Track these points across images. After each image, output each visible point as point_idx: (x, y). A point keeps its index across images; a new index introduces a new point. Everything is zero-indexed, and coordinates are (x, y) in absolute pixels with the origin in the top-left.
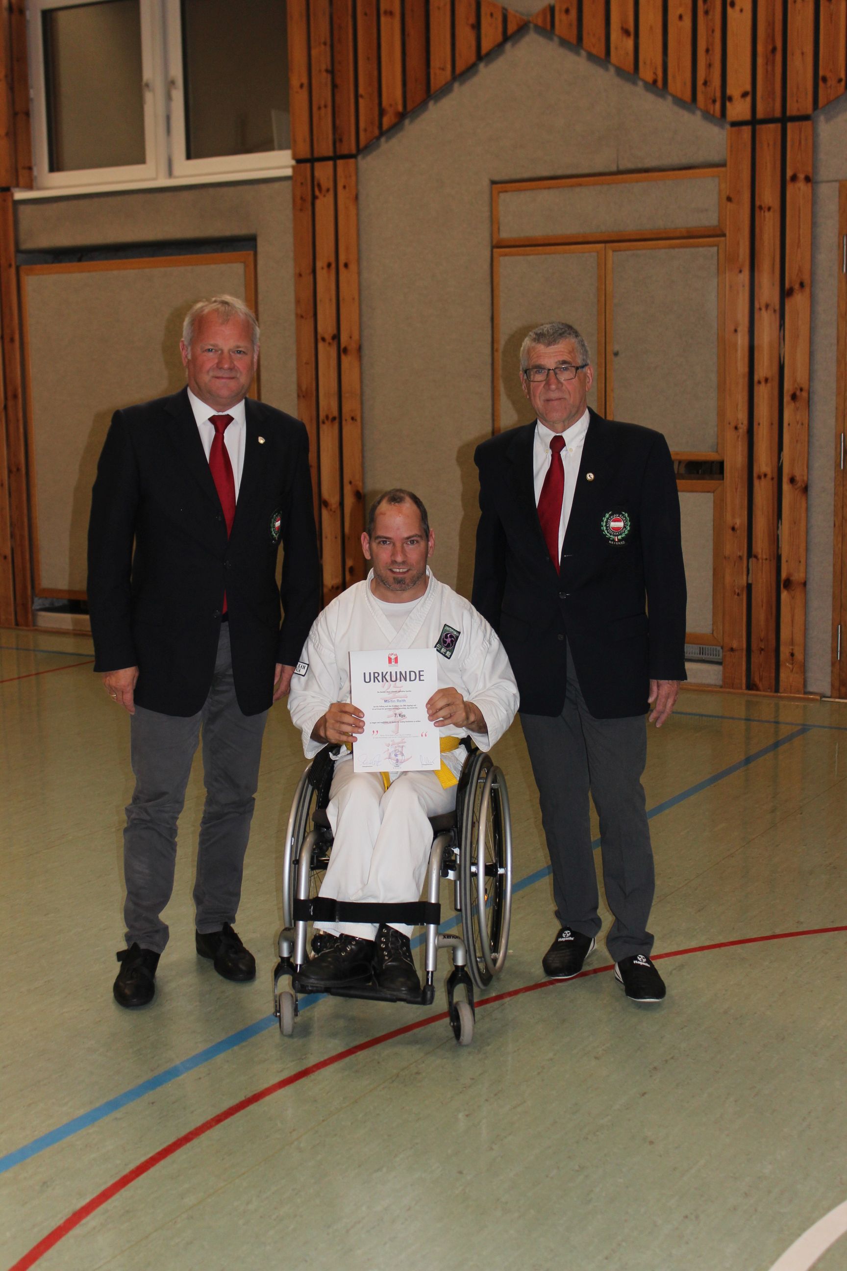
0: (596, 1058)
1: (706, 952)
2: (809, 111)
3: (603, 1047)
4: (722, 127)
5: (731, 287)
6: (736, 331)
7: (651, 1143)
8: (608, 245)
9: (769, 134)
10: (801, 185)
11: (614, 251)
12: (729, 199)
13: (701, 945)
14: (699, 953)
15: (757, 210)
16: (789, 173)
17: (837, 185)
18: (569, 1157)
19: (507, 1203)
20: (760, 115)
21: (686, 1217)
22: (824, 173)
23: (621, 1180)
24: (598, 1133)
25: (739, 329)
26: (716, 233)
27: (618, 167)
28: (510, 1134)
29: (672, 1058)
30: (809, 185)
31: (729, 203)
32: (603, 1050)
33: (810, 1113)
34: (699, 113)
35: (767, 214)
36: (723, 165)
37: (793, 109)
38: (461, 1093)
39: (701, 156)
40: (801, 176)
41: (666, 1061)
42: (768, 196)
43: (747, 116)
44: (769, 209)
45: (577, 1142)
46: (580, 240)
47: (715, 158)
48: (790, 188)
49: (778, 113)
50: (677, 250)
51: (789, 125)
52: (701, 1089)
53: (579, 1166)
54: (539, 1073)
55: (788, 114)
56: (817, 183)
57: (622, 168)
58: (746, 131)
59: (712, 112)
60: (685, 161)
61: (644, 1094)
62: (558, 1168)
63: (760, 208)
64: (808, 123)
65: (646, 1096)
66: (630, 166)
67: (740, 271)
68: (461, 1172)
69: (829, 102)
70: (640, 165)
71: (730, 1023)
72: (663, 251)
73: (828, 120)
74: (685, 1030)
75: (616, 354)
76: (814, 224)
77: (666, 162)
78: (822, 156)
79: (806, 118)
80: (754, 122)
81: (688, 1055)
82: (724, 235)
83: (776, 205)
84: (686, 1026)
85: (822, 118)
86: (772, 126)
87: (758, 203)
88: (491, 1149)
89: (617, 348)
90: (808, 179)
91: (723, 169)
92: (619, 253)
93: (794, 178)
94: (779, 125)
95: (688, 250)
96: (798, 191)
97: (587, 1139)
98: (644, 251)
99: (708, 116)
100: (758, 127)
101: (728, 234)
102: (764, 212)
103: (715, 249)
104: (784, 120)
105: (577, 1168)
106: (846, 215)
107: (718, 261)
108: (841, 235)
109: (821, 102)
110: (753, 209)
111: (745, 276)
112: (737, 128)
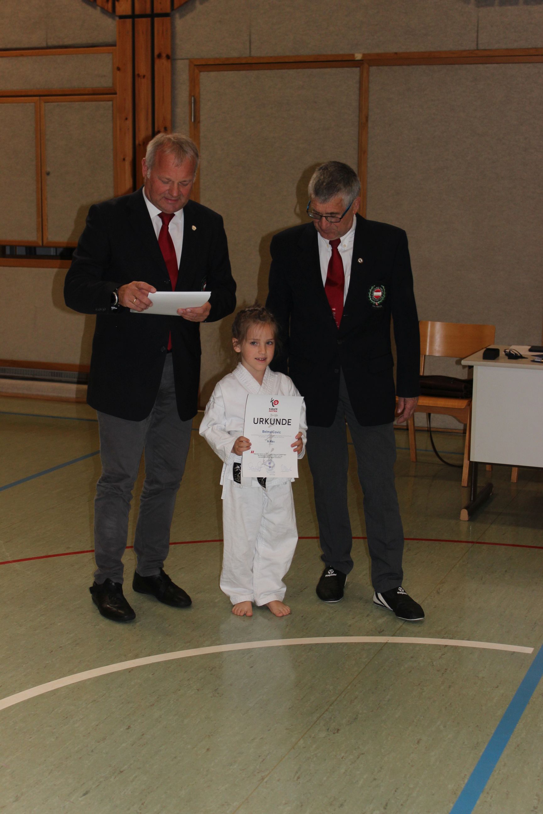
2: (168, 11)
4: (113, 18)
5: (120, 129)
6: (124, 159)
8: (42, 98)
9: (143, 24)
10: (164, 60)
11: (45, 102)
12: (119, 69)
15: (136, 78)
16: (156, 53)
17: (187, 62)
20: (137, 12)
22: (179, 53)
25: (127, 159)
26: (110, 92)
27: (47, 44)
30: (169, 60)
31: (118, 72)
34: (99, 8)
35: (143, 80)
36: (115, 45)
37: (157, 10)
39: (101, 39)
40: (164, 55)
42: (143, 68)
43: (129, 13)
44: (144, 76)
46: (23, 94)
47: (109, 39)
48: (157, 62)
49: (148, 11)
50: (86, 103)
51: (156, 19)
55: (155, 12)
56: (175, 60)
57: (50, 44)
58: (129, 21)
59: (106, 8)
60: (90, 41)
63: (139, 75)
64: (169, 18)
66: (55, 43)
67: (126, 119)
69: (181, 6)
70: (61, 43)
72: (77, 103)
73: (182, 16)
75: (48, 174)
76: (173, 88)
77: (78, 41)
78: (178, 42)
79: (166, 15)
80: (133, 16)
82: (115, 94)
83: (149, 75)
85: (177, 16)
86: (144, 20)
87: (136, 73)
89: (48, 169)
90: (168, 57)
91: (114, 48)
92: (49, 104)
93: (159, 56)
94: (149, 19)
95: (94, 103)
96: (162, 65)
98: (65, 103)
99: (104, 11)
100: (136, 19)
101: (118, 92)
102: (141, 79)
103: (111, 103)
104: (152, 16)
106: (194, 82)
107: (113, 111)
108: (190, 96)
109: (176, 5)
110: (134, 76)
111: (129, 123)
112: (122, 20)
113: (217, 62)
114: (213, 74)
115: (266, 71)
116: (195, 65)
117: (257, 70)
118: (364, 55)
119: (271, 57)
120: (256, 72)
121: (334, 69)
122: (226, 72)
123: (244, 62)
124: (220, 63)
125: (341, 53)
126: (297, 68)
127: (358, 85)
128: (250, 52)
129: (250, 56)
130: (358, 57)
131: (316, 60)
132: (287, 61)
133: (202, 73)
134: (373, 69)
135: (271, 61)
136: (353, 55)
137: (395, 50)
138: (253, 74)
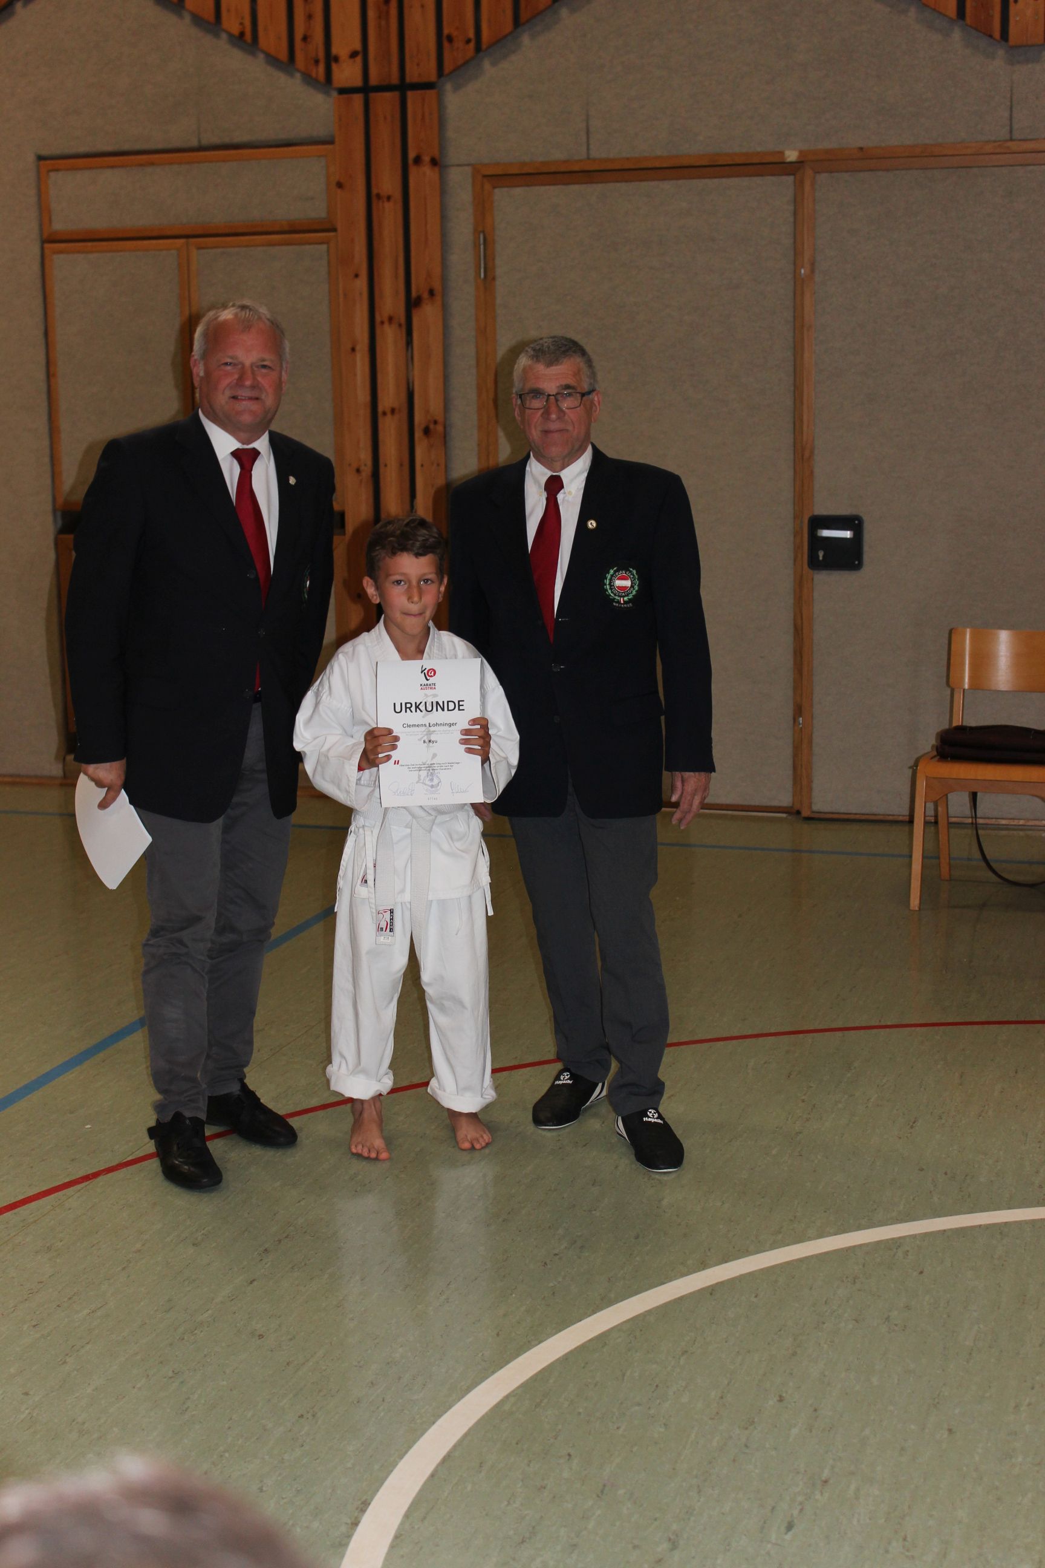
0: (194, 1245)
1: (330, 1110)
2: (433, 77)
3: (202, 1232)
4: (327, 93)
5: (345, 295)
6: (353, 350)
7: (261, 1336)
8: (192, 240)
9: (385, 104)
10: (426, 169)
11: (198, 248)
12: (340, 185)
13: (322, 1103)
14: (321, 1113)
15: (374, 200)
16: (412, 155)
17: (468, 169)
18: (161, 1363)
19: (84, 1423)
20: (374, 80)
21: (301, 1416)
22: (454, 155)
23: (225, 1383)
24: (196, 1332)
25: (358, 348)
26: (324, 228)
27: (199, 141)
28: (88, 1343)
29: (286, 1237)
30: (437, 169)
31: (339, 191)
32: (203, 1234)
33: (448, 1285)
34: (298, 75)
35: (386, 205)
36: (330, 142)
37: (413, 74)
38: (26, 1300)
39: (305, 130)
40: (426, 159)
41: (280, 1241)
42: (388, 182)
43: (358, 82)
44: (389, 198)
45: (171, 1345)
46: (155, 234)
47: (320, 130)
48: (413, 171)
49: (395, 80)
50: (277, 248)
51: (410, 95)
52: (321, 1270)
53: (173, 1371)
54: (124, 1269)
55: (408, 80)
56: (445, 166)
57: (205, 142)
58: (358, 99)
59: (314, 75)
60: (283, 136)
61: (251, 1283)
62: (148, 1376)
63: (378, 196)
64: (433, 92)
65: (255, 1283)
66: (215, 140)
67: (357, 276)
68: (26, 1394)
69: (457, 68)
70: (227, 140)
71: (356, 1191)
72: (259, 249)
73: (457, 88)
74: (302, 1203)
76: (444, 217)
77: (260, 137)
78: (450, 134)
79: (429, 86)
80: (366, 89)
81: (305, 1232)
82: (334, 230)
83: (398, 195)
84: (304, 1199)
85: (448, 87)
86: (388, 95)
87: (374, 191)
88: (65, 1362)
90: (434, 162)
91: (330, 147)
92: (205, 251)
93: (418, 160)
94: (397, 94)
95: (291, 248)
96: (423, 177)
97: (183, 1339)
98: (237, 249)
99: (309, 79)
100: (372, 95)
101: (339, 229)
102: (383, 202)
103: (324, 247)
104: (403, 87)
105: (170, 1374)
106: (482, 207)
107: (329, 262)
108: (476, 232)
109: (448, 66)
110: (370, 199)
111: (362, 284)
112: (345, 96)
113: (526, 170)
114: (518, 191)
115: (618, 185)
116: (485, 176)
117: (602, 182)
118: (801, 152)
119: (628, 159)
120: (598, 188)
121: (747, 179)
122: (543, 188)
123: (576, 168)
124: (532, 171)
125: (759, 149)
126: (678, 179)
127: (791, 208)
128: (588, 149)
129: (588, 158)
130: (792, 156)
131: (712, 163)
132: (658, 165)
133: (497, 191)
134: (823, 177)
135: (627, 166)
136: (782, 153)
137: (860, 144)
138: (594, 190)
